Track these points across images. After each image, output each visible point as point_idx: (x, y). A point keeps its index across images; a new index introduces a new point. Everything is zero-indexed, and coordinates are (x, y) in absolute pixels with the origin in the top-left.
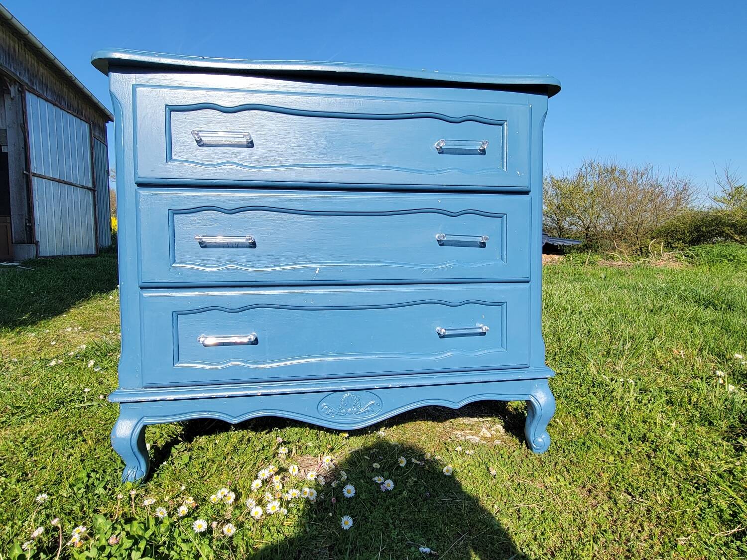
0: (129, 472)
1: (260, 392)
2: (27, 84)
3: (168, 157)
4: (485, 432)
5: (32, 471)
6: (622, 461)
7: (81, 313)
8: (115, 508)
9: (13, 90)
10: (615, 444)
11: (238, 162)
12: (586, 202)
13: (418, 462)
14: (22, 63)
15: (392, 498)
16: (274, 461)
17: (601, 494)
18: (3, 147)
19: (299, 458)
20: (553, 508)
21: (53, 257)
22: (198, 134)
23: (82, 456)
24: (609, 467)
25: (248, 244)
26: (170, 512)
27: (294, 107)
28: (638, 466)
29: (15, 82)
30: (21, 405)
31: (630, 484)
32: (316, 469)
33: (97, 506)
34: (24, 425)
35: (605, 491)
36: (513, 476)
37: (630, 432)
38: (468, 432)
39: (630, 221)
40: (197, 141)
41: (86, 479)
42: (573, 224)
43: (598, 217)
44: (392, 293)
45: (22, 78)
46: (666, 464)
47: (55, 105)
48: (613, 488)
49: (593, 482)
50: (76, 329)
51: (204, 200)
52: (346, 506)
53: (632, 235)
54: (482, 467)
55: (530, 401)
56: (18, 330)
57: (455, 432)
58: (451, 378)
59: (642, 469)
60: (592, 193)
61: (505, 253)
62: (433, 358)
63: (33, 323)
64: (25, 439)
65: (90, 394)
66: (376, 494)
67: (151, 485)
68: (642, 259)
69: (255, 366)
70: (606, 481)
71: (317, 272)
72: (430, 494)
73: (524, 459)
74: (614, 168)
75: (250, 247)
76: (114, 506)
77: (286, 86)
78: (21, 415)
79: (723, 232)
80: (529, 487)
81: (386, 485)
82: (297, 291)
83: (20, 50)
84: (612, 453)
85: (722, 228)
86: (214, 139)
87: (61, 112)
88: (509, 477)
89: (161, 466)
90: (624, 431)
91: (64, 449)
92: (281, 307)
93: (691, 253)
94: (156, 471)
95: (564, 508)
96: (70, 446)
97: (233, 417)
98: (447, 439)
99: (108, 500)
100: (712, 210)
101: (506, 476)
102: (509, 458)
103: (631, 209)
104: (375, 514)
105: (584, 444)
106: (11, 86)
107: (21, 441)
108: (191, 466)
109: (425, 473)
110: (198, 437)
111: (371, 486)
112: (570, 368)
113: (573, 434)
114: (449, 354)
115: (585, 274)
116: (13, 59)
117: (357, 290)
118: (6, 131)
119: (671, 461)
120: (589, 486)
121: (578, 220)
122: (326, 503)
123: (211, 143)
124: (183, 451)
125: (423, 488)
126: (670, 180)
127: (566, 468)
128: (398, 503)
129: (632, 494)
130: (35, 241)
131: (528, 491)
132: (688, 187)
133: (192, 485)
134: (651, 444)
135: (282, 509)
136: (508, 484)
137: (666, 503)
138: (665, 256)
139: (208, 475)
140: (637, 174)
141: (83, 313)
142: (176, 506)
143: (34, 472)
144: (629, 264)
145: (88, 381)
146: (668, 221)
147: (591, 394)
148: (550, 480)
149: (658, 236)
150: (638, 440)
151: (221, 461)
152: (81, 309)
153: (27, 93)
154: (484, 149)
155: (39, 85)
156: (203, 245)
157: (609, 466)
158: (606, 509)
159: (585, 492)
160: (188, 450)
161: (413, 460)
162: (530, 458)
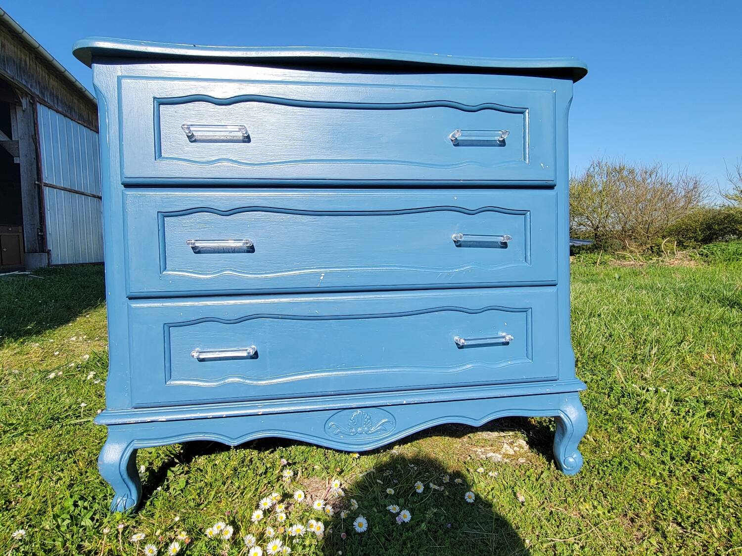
0: (119, 500)
1: (261, 411)
2: (38, 96)
3: (157, 155)
4: (507, 449)
5: (16, 498)
6: (665, 484)
7: (87, 321)
8: (101, 543)
9: (24, 102)
10: (656, 464)
11: (234, 159)
12: (594, 202)
13: (437, 487)
14: (33, 76)
15: (409, 530)
16: (278, 485)
17: (645, 524)
18: (15, 158)
19: (306, 480)
20: (594, 543)
21: (64, 265)
22: (188, 128)
23: (71, 480)
24: (652, 492)
25: (246, 248)
26: (161, 549)
27: (295, 98)
28: (685, 491)
29: (27, 94)
30: (15, 422)
31: (678, 513)
32: (324, 494)
33: (81, 541)
34: (15, 443)
35: (650, 520)
36: (544, 502)
37: (672, 450)
38: (488, 449)
39: (640, 220)
40: (188, 136)
41: (72, 508)
42: (582, 224)
43: (607, 216)
44: (405, 299)
45: (33, 90)
46: (717, 488)
47: (65, 116)
48: (659, 517)
49: (636, 510)
50: (81, 338)
51: (197, 200)
52: (357, 542)
53: (642, 234)
54: (508, 492)
55: (559, 417)
56: (21, 340)
57: (475, 449)
58: (472, 393)
59: (690, 493)
60: (601, 192)
61: (529, 254)
62: (451, 370)
63: (38, 333)
64: (14, 460)
65: (87, 408)
66: (391, 527)
67: (142, 516)
68: (655, 258)
69: (255, 382)
70: (650, 509)
71: (322, 278)
72: (452, 525)
73: (555, 482)
74: (622, 167)
75: (248, 252)
76: (100, 541)
77: (285, 75)
78: (13, 433)
79: (736, 229)
80: (563, 516)
81: (402, 517)
82: (300, 299)
83: (31, 63)
84: (654, 475)
85: (735, 226)
86: (208, 134)
87: (72, 123)
88: (539, 504)
89: (155, 491)
90: (664, 449)
91: (53, 473)
92: (284, 317)
93: (705, 251)
94: (150, 498)
95: (606, 543)
96: (59, 469)
97: (232, 438)
98: (466, 458)
99: (94, 534)
100: (723, 208)
101: (536, 503)
102: (537, 480)
103: (641, 208)
104: (391, 551)
105: (620, 463)
106: (22, 98)
107: (9, 463)
108: (187, 492)
109: (444, 500)
110: (197, 457)
111: (385, 516)
112: (594, 375)
113: (607, 452)
114: (468, 366)
115: (598, 274)
116: (24, 72)
117: (366, 297)
118: (18, 142)
119: (721, 484)
120: (630, 514)
121: (586, 220)
122: (335, 538)
123: (204, 138)
124: (180, 475)
125: (443, 518)
126: (680, 177)
127: (603, 492)
128: (416, 537)
129: (682, 524)
130: (47, 250)
131: (562, 521)
132: (699, 184)
133: (187, 515)
134: (697, 464)
135: (284, 548)
136: (538, 512)
137: (725, 537)
138: (679, 254)
139: (206, 503)
140: (646, 173)
141: (89, 321)
142: (168, 541)
143: (19, 500)
144: (642, 263)
145: (87, 394)
146: (679, 220)
147: (622, 406)
148: (585, 507)
149: (670, 235)
150: (681, 460)
151: (220, 486)
152: (88, 318)
153: (38, 105)
154: (504, 139)
155: (50, 96)
156: (197, 251)
157: (651, 490)
158: (654, 543)
159: (626, 521)
160: (185, 472)
161: (431, 485)
162: (561, 481)
